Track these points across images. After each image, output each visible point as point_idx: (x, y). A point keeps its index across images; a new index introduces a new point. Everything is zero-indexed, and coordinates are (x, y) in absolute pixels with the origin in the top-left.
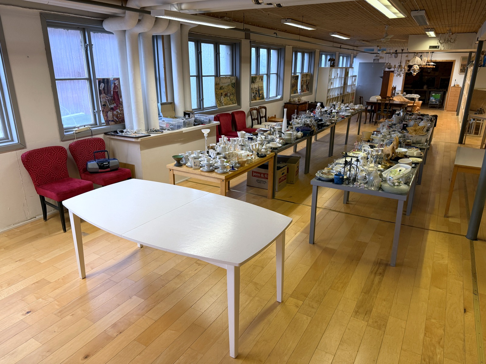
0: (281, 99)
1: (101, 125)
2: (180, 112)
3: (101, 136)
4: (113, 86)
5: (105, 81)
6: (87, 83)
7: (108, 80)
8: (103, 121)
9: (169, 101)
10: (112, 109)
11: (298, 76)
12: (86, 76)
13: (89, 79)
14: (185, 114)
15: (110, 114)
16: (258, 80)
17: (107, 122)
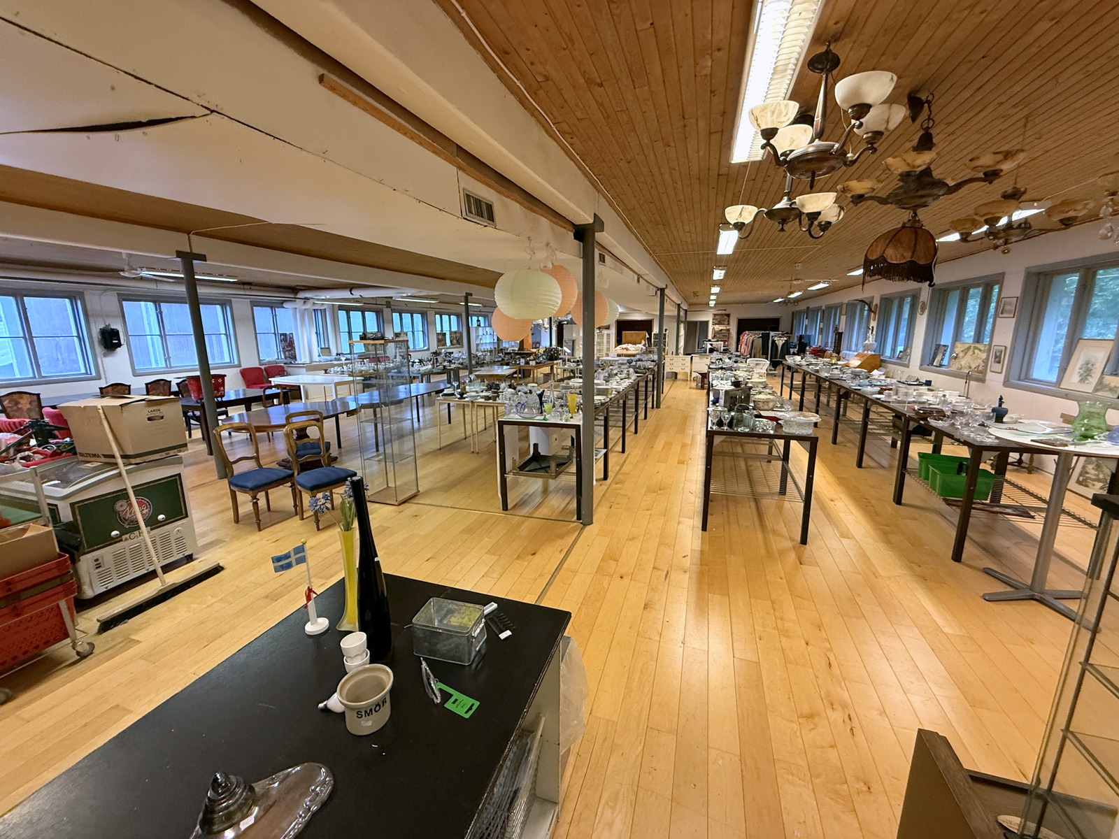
0: (428, 349)
1: (282, 359)
2: (334, 352)
3: (282, 365)
4: (289, 337)
5: (285, 335)
6: (274, 335)
7: (286, 334)
8: (283, 357)
9: (327, 346)
10: (290, 351)
11: (445, 334)
12: (273, 332)
13: (275, 334)
14: (337, 354)
15: (287, 353)
16: (402, 335)
17: (286, 358)
